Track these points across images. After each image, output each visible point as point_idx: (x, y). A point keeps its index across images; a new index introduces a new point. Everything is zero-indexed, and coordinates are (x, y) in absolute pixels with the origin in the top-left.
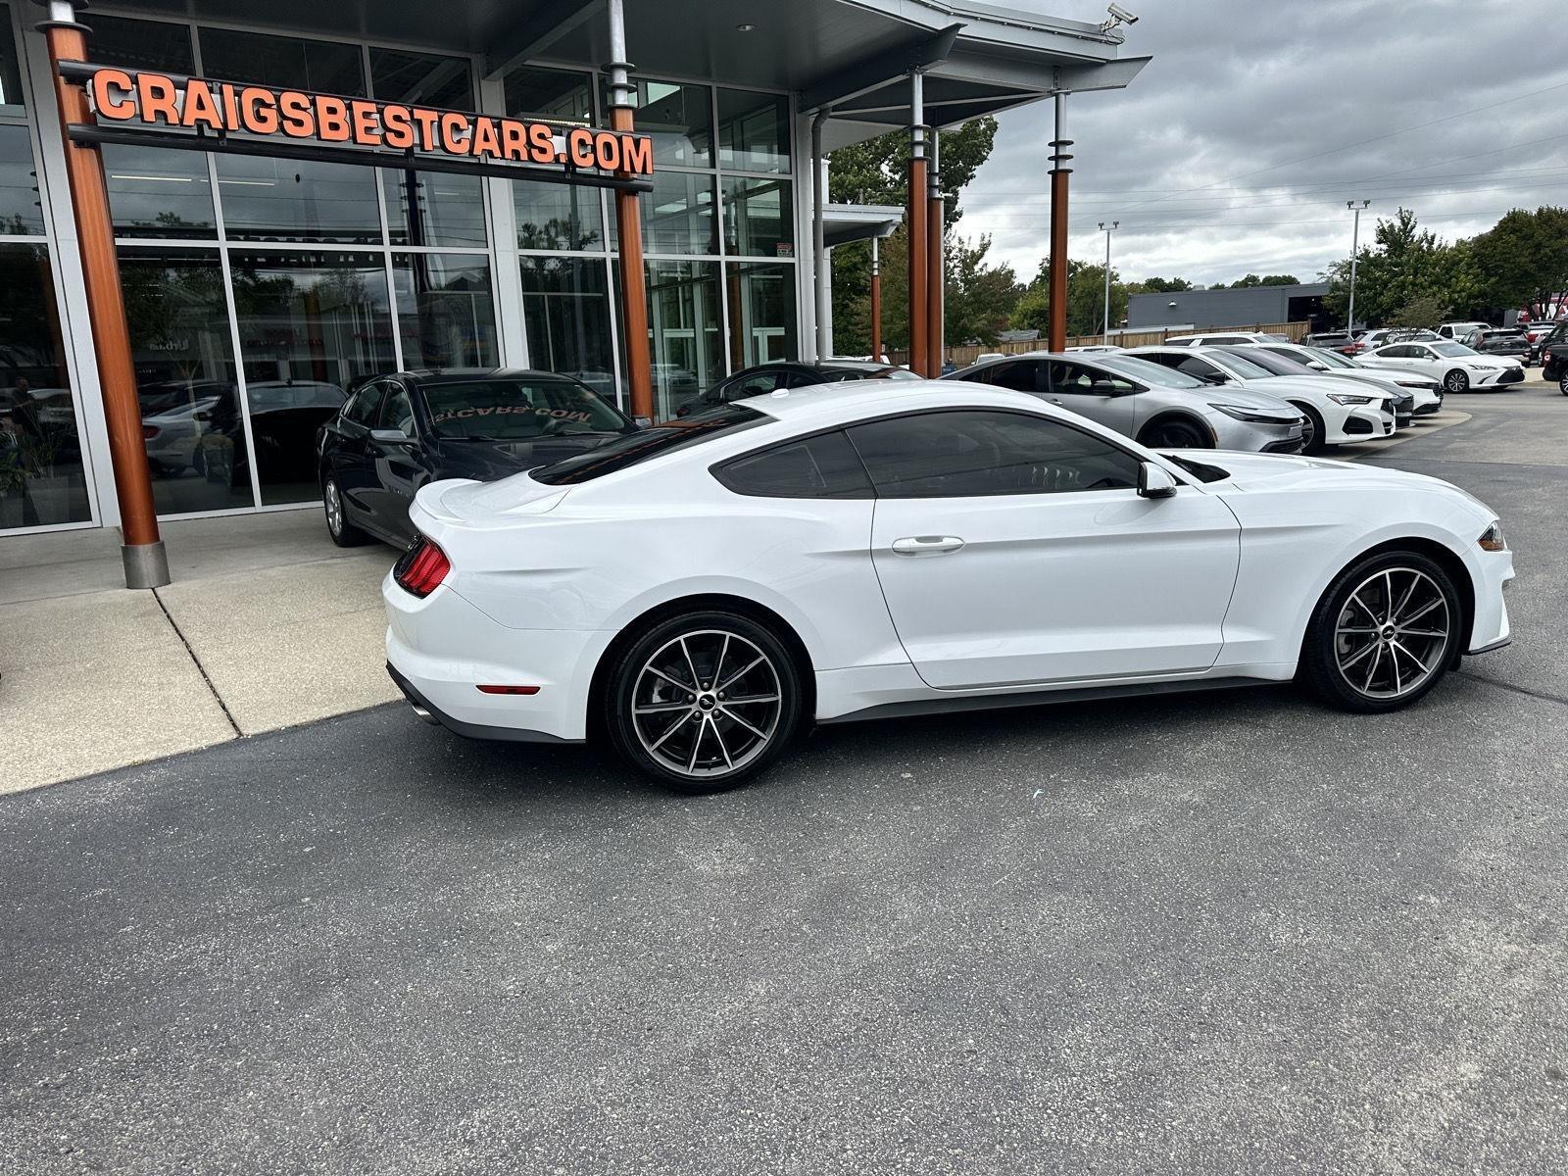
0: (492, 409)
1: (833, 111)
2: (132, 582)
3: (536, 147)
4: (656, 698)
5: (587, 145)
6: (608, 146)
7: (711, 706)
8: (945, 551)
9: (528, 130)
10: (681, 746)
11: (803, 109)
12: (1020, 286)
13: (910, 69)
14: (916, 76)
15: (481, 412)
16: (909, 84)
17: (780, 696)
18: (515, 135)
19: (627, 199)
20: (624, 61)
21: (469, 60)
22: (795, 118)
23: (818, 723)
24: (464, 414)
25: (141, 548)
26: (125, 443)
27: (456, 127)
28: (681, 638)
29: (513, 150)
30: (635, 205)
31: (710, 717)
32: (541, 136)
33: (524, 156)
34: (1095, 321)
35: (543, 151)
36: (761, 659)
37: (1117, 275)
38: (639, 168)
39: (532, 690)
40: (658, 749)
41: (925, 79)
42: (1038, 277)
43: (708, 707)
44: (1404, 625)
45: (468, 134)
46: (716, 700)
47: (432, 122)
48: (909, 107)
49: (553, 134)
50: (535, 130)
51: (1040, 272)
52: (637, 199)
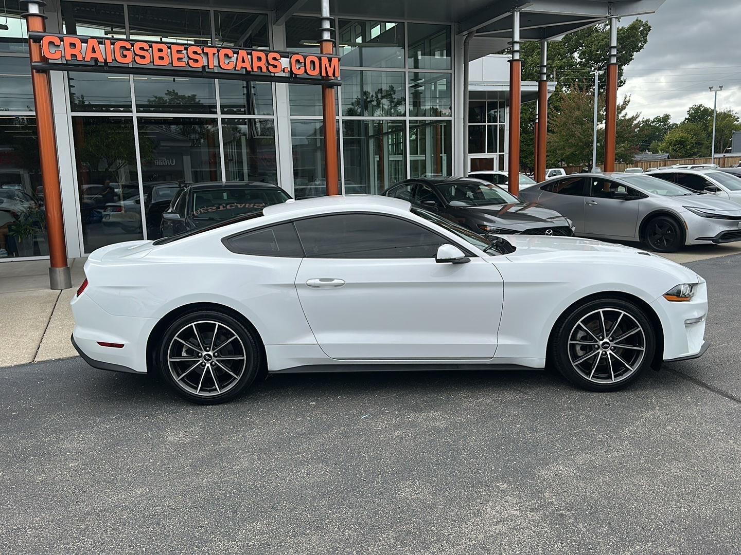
0: (244, 204)
1: (476, 33)
2: (53, 287)
3: (271, 65)
4: (184, 354)
5: (301, 63)
6: (313, 62)
7: (210, 360)
8: (335, 286)
9: (267, 56)
10: (193, 379)
11: (460, 32)
12: (674, 125)
13: (512, 9)
14: (516, 13)
15: (239, 206)
16: (512, 18)
17: (245, 357)
18: (259, 59)
19: (328, 90)
20: (328, 16)
21: (267, 14)
22: (454, 38)
23: (269, 372)
24: (230, 206)
25: (57, 269)
26: (53, 216)
27: (227, 56)
28: (193, 324)
29: (258, 67)
30: (331, 93)
31: (209, 365)
32: (275, 59)
33: (264, 70)
34: (722, 148)
35: (275, 66)
36: (235, 337)
37: (738, 118)
38: (330, 74)
39: (121, 346)
40: (182, 379)
41: (522, 15)
42: (686, 119)
43: (208, 360)
44: (615, 342)
45: (234, 59)
46: (213, 357)
47: (214, 54)
48: (511, 30)
49: (281, 57)
50: (271, 55)
51: (687, 116)
52: (333, 90)
